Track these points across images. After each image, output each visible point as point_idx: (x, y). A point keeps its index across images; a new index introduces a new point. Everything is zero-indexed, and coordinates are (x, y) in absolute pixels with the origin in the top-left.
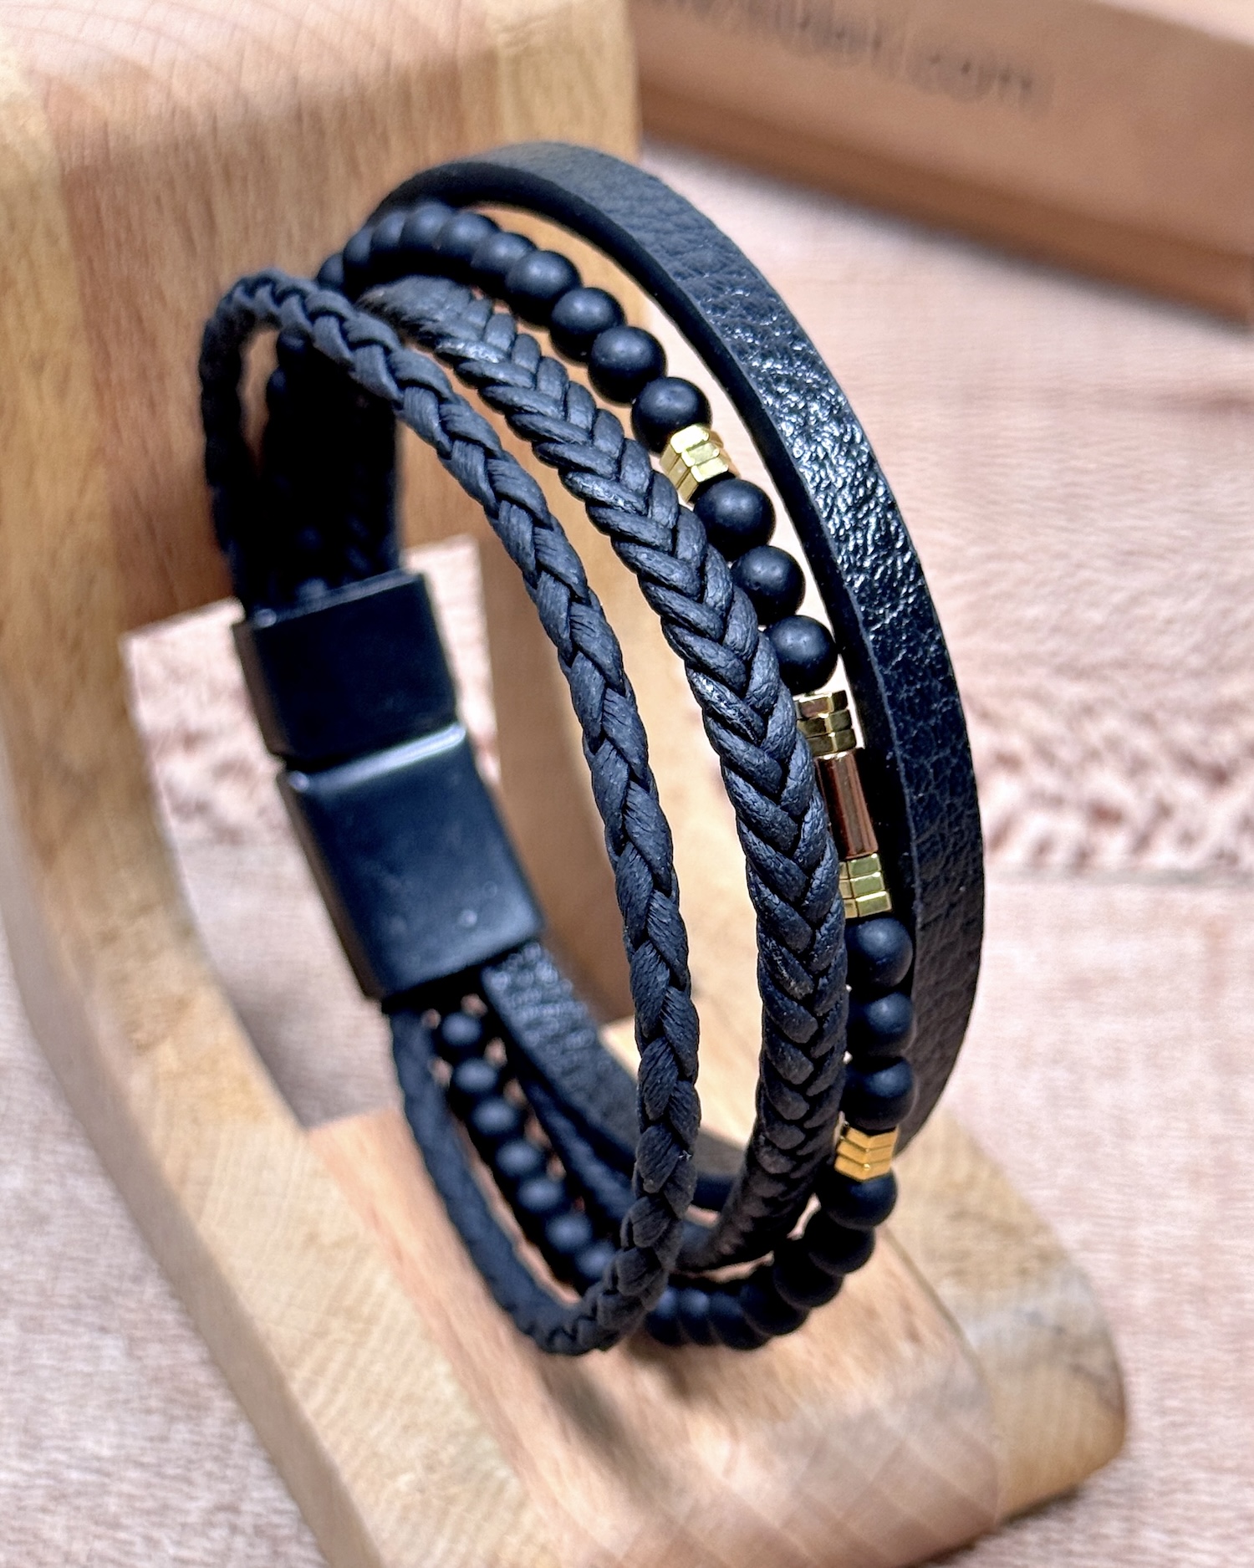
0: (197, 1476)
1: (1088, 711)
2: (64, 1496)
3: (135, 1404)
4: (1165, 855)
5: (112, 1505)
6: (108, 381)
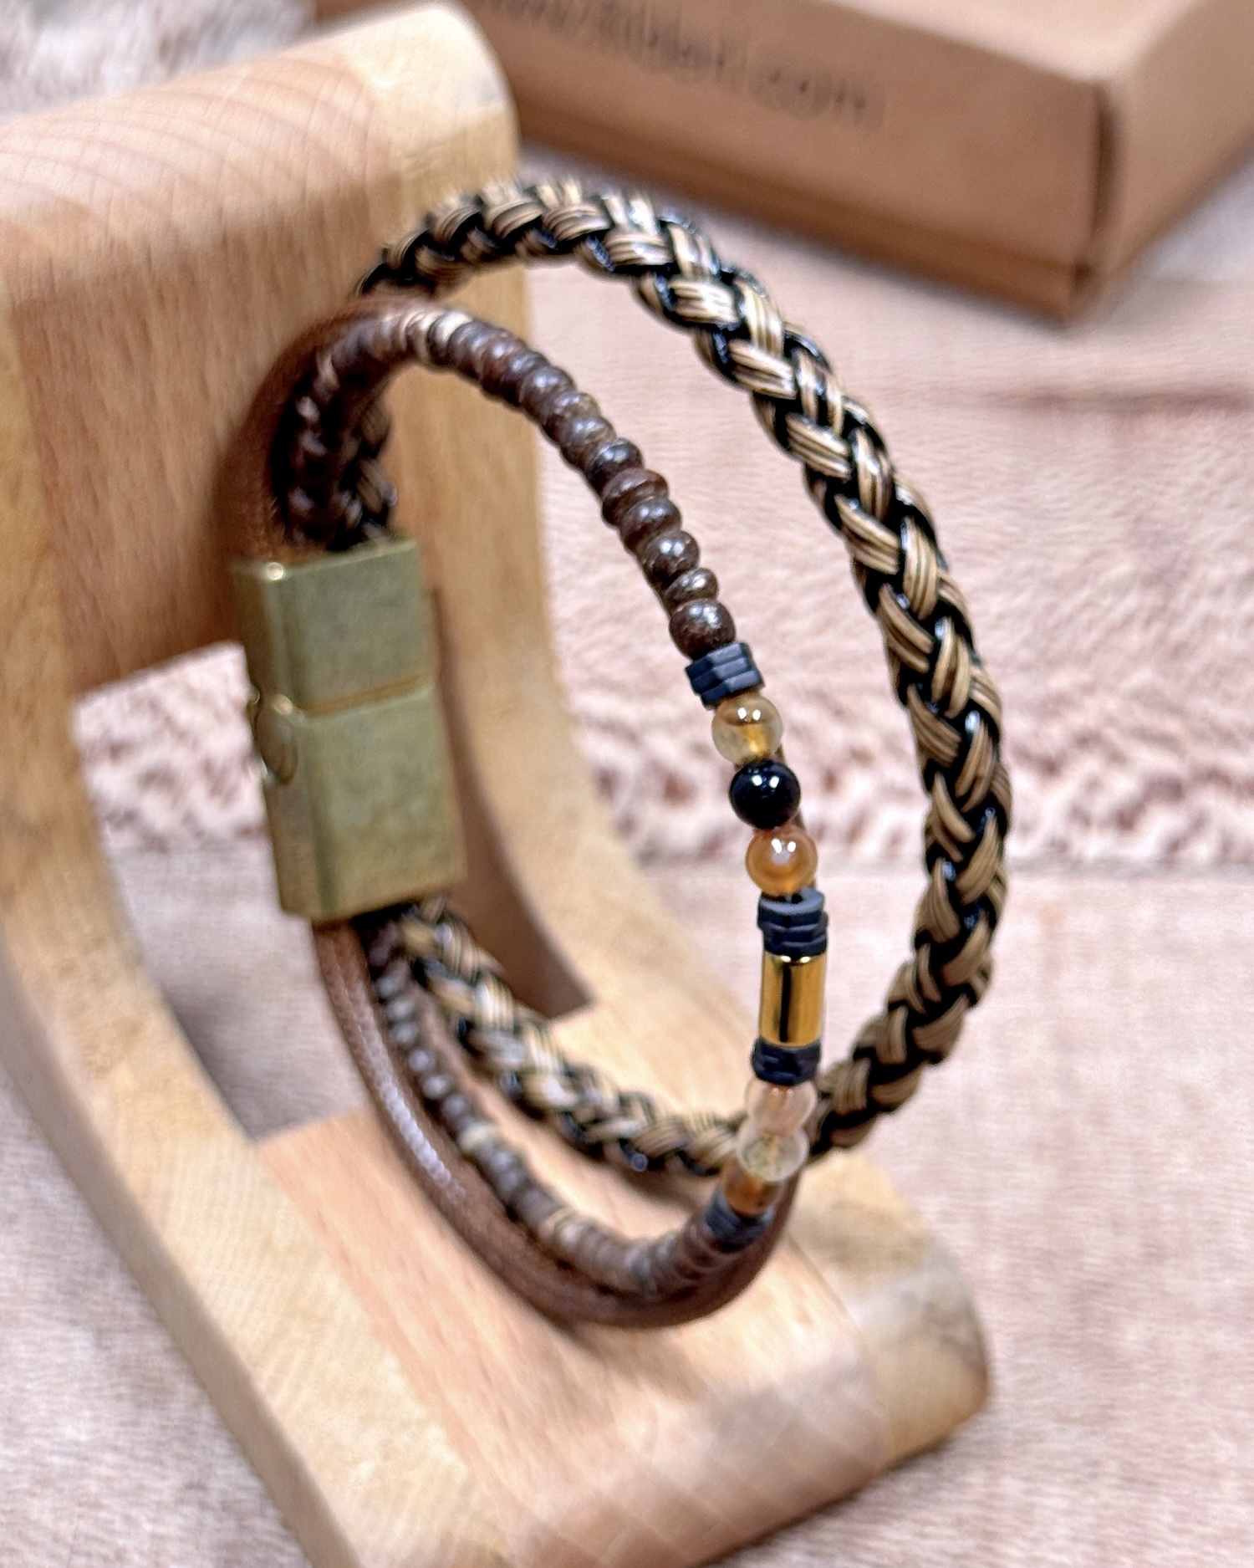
6: (56, 486)
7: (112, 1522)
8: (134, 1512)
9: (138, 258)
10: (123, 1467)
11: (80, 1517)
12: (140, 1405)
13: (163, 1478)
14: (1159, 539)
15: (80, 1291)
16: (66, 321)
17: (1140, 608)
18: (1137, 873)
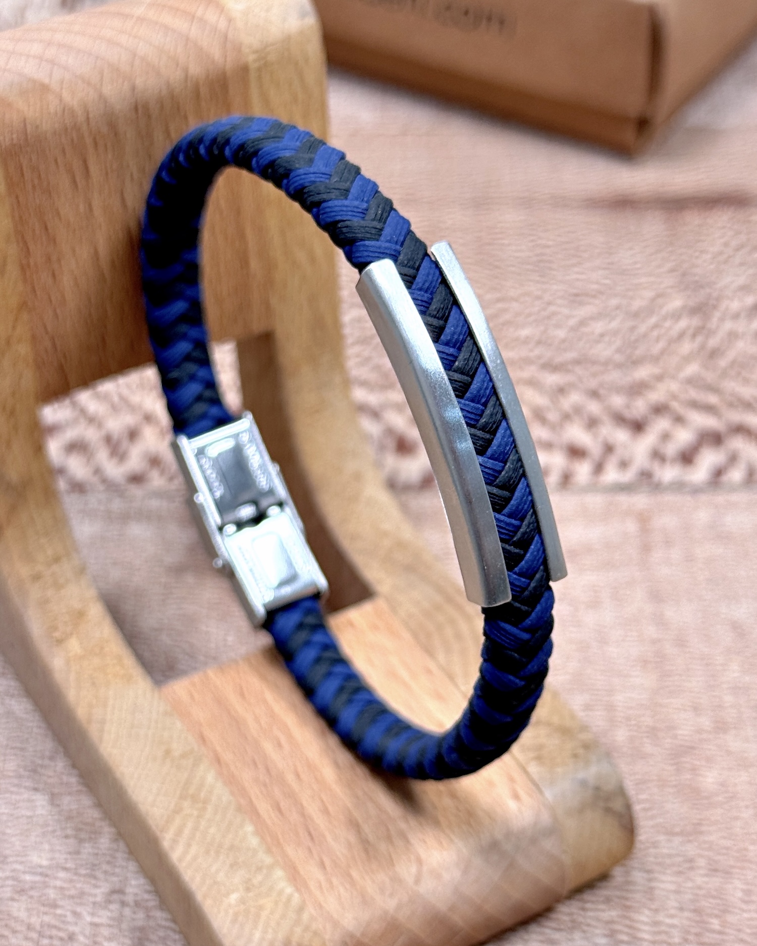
0: (99, 874)
1: (561, 391)
2: (23, 890)
3: (59, 833)
4: (612, 475)
5: (52, 894)
6: (29, 265)
7: (65, 916)
8: (79, 909)
9: (81, 118)
10: (71, 881)
11: (45, 913)
12: (81, 841)
13: (96, 886)
14: (698, 286)
15: (39, 769)
16: (34, 157)
17: (688, 328)
18: (696, 490)
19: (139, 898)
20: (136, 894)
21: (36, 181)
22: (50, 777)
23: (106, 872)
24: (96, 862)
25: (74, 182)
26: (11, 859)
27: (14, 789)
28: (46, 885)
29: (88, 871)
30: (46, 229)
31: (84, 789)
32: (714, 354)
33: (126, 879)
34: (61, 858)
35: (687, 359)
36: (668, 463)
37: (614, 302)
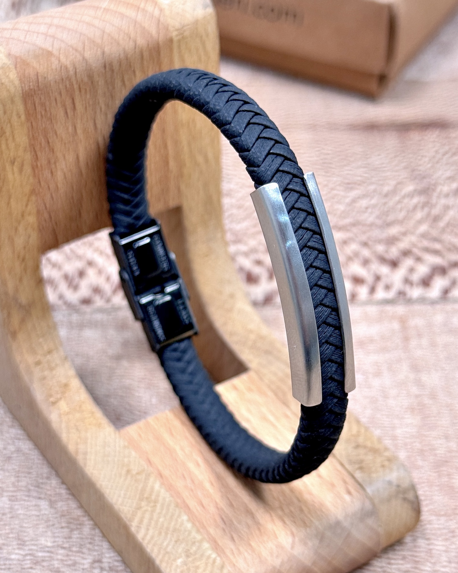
0: (85, 550)
2: (38, 562)
3: (57, 525)
4: (380, 294)
5: (56, 564)
6: (37, 165)
9: (72, 72)
12: (71, 530)
14: (422, 177)
15: (41, 486)
16: (43, 98)
17: (419, 203)
18: (433, 303)
19: (111, 565)
20: (110, 563)
21: (43, 113)
22: (48, 490)
23: (89, 549)
24: (82, 543)
25: (66, 113)
26: (28, 543)
27: (27, 498)
28: (52, 559)
29: (78, 549)
30: (48, 142)
31: (70, 497)
32: (436, 219)
33: (102, 553)
34: (60, 541)
35: (420, 222)
36: (415, 286)
37: (372, 187)
